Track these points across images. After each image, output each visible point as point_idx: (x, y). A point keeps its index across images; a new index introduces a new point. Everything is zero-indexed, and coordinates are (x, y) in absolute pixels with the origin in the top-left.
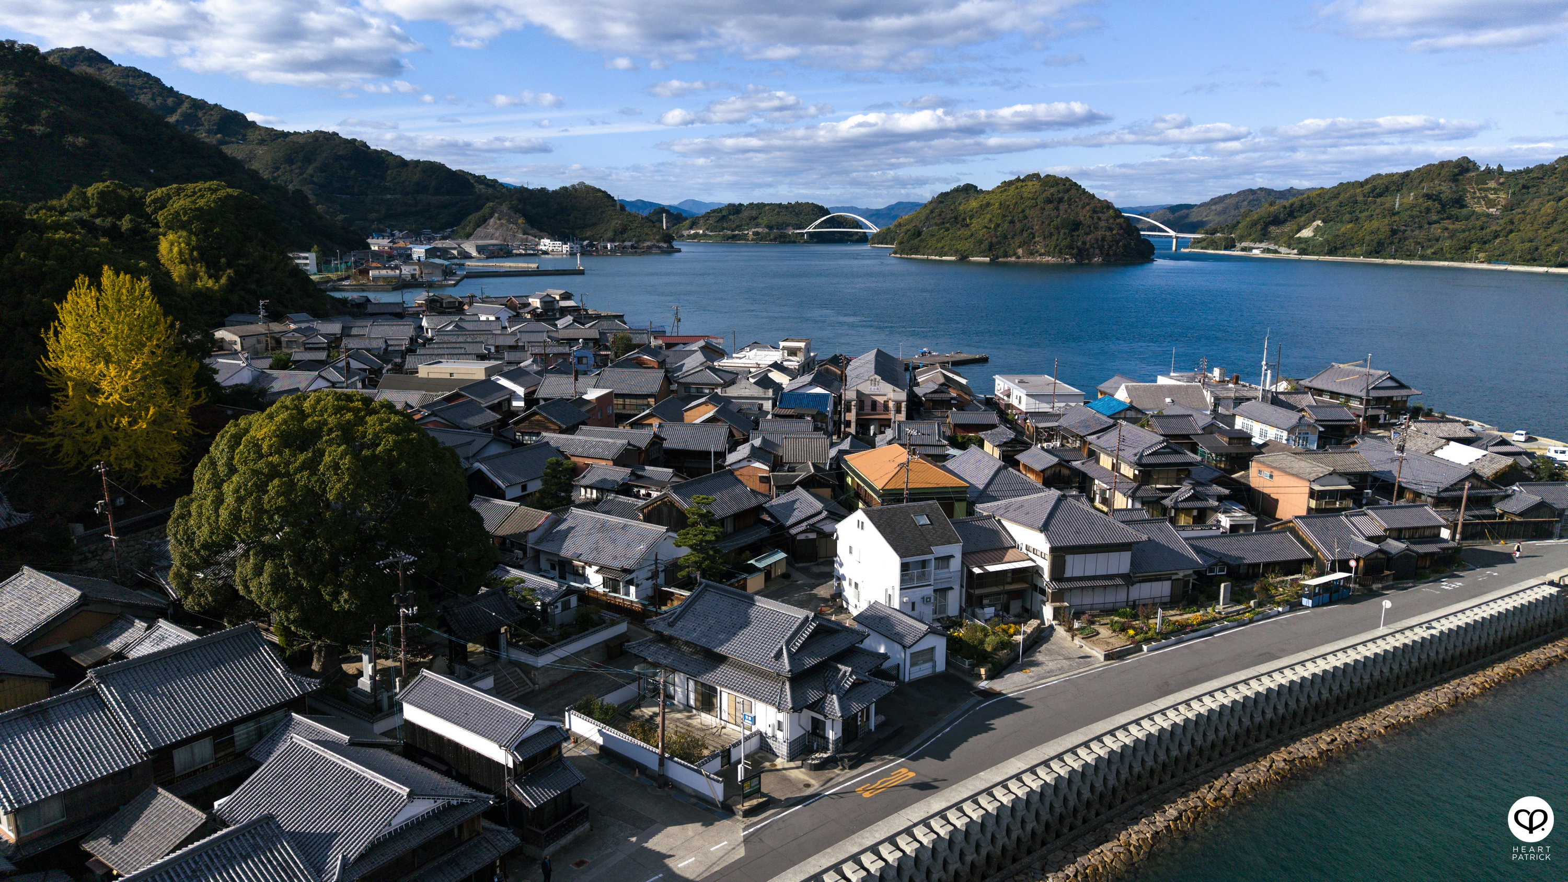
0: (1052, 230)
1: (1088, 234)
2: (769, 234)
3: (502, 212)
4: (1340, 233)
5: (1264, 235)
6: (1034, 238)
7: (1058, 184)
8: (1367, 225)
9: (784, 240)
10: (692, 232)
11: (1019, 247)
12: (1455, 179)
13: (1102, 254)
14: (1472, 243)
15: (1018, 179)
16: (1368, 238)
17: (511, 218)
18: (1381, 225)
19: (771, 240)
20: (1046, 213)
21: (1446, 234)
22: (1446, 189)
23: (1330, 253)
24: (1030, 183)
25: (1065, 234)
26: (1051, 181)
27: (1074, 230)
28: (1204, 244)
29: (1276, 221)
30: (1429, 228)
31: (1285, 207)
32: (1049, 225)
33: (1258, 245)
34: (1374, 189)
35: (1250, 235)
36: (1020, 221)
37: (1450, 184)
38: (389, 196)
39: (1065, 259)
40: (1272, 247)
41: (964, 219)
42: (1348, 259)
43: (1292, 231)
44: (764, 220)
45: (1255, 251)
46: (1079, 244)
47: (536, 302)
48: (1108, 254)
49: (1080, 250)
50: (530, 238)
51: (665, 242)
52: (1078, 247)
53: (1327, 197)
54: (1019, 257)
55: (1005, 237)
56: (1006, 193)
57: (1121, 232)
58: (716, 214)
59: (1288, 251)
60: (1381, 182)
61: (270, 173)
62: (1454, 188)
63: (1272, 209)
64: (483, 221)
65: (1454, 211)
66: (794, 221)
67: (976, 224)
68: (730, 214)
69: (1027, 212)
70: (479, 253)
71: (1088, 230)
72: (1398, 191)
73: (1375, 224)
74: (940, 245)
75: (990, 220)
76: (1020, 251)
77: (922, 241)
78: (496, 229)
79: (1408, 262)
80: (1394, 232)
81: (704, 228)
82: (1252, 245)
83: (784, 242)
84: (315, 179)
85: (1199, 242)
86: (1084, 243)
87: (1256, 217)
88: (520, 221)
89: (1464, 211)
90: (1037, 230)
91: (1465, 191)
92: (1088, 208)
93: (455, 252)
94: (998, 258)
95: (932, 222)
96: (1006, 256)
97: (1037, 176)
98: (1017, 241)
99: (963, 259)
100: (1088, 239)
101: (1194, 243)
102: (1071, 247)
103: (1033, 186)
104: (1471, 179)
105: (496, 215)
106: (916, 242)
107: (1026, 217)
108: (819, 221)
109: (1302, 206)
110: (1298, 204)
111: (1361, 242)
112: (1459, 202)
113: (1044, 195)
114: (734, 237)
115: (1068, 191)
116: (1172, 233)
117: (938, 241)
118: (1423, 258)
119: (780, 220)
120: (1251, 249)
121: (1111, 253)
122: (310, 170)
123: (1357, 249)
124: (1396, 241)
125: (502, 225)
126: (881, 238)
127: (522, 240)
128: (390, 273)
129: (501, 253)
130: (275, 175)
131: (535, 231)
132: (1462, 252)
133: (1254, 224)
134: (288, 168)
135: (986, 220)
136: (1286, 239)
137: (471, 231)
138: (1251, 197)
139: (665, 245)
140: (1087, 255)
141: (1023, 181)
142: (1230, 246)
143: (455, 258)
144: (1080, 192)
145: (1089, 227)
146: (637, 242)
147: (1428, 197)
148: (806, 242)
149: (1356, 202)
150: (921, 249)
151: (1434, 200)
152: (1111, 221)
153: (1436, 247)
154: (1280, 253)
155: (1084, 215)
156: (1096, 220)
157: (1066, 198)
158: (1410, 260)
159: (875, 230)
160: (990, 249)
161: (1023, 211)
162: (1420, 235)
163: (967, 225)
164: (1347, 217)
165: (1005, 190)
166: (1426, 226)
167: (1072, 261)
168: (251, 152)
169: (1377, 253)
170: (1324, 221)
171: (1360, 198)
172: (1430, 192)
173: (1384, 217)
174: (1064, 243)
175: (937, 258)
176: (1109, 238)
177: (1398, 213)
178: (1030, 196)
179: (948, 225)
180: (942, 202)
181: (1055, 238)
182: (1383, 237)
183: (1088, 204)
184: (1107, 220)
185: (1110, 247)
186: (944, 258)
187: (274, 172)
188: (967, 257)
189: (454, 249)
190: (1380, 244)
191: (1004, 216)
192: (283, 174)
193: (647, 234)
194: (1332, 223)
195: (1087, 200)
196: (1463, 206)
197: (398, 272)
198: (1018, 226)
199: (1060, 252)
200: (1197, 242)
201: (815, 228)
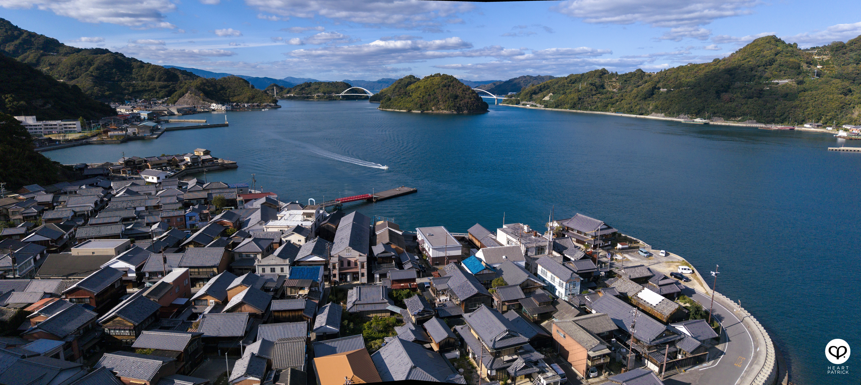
0: (446, 99)
1: (461, 101)
2: (324, 96)
3: (192, 90)
4: (560, 99)
5: (531, 99)
6: (439, 102)
7: (448, 78)
8: (569, 96)
9: (331, 99)
10: (288, 95)
11: (433, 106)
12: (600, 77)
13: (467, 109)
14: (608, 104)
15: (431, 76)
16: (570, 101)
17: (196, 93)
18: (574, 96)
19: (325, 99)
20: (444, 91)
21: (599, 100)
22: (597, 81)
23: (556, 107)
24: (436, 78)
25: (452, 100)
26: (446, 77)
27: (455, 99)
28: (508, 102)
29: (535, 93)
30: (592, 97)
31: (538, 87)
32: (445, 96)
33: (528, 103)
34: (571, 80)
35: (525, 98)
36: (433, 95)
37: (599, 79)
38: (134, 82)
39: (452, 112)
40: (534, 104)
41: (409, 93)
42: (563, 110)
43: (541, 97)
44: (321, 90)
45: (528, 106)
46: (458, 105)
47: (188, 159)
48: (470, 109)
49: (458, 108)
50: (206, 103)
51: (273, 103)
52: (457, 107)
53: (553, 83)
54: (433, 111)
55: (427, 102)
56: (426, 82)
57: (475, 99)
58: (299, 87)
59: (540, 106)
60: (573, 77)
61: (69, 70)
62: (601, 81)
63: (533, 88)
64: (182, 95)
65: (601, 90)
66: (335, 90)
67: (414, 95)
68: (306, 87)
69: (436, 91)
70: (179, 112)
71: (461, 99)
72: (580, 81)
73: (572, 95)
74: (399, 105)
75: (420, 94)
76: (433, 108)
77: (391, 102)
78: (189, 99)
79: (585, 112)
80: (580, 99)
81: (294, 93)
82: (526, 103)
83: (331, 100)
84: (93, 74)
85: (506, 101)
86: (460, 104)
87: (527, 91)
88: (201, 95)
89: (605, 90)
90: (440, 99)
91: (604, 81)
92: (461, 89)
93: (166, 112)
94: (424, 111)
95: (395, 94)
96: (427, 110)
97: (439, 74)
98: (432, 103)
99: (409, 111)
100: (461, 103)
101: (504, 101)
102: (454, 106)
103: (438, 79)
104: (606, 77)
105: (189, 92)
106: (388, 103)
107: (435, 93)
108: (346, 90)
109: (544, 87)
110: (543, 86)
111: (568, 103)
112: (602, 87)
113: (442, 83)
114: (308, 98)
115: (452, 81)
116: (495, 97)
117: (398, 103)
118: (591, 110)
119: (329, 90)
120: (526, 105)
121: (471, 109)
122: (91, 69)
123: (566, 106)
124: (580, 102)
125: (192, 97)
126: (374, 99)
127: (202, 104)
128: (120, 133)
129: (190, 112)
130: (72, 71)
131: (209, 99)
132: (605, 108)
133: (527, 94)
134: (79, 68)
135: (418, 94)
136: (539, 101)
137: (177, 99)
138: (524, 79)
139: (273, 105)
140: (461, 110)
141: (433, 76)
142: (518, 103)
143: (166, 115)
144: (457, 82)
145: (462, 97)
146: (260, 103)
147: (591, 84)
148: (341, 100)
149: (565, 86)
150: (391, 106)
151: (594, 86)
152: (470, 95)
153: (595, 106)
154: (537, 107)
155: (459, 92)
156: (464, 95)
157: (451, 85)
158: (586, 111)
159: (371, 94)
160: (421, 107)
161: (434, 90)
162: (589, 100)
163: (411, 96)
164: (562, 92)
165: (426, 81)
166: (591, 96)
167: (455, 113)
168: (59, 60)
169: (574, 107)
170: (553, 93)
171: (566, 84)
172: (592, 82)
173: (576, 93)
174: (451, 105)
175: (398, 110)
176: (470, 102)
177: (581, 91)
178: (437, 83)
179: (402, 96)
180: (400, 83)
181: (447, 102)
182: (576, 101)
183: (461, 88)
184: (469, 94)
185: (471, 106)
186: (401, 111)
187: (71, 70)
188: (411, 110)
189: (166, 110)
190: (575, 104)
191: (426, 92)
192: (77, 71)
193: (264, 99)
194: (556, 94)
195: (460, 86)
196: (604, 88)
197: (124, 132)
198: (432, 97)
199: (450, 109)
200: (505, 101)
201: (345, 93)
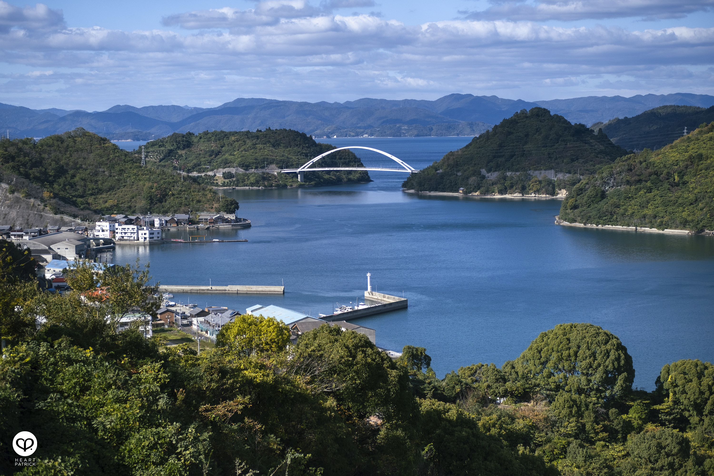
9: (270, 184)
44: (233, 156)
66: (278, 155)
83: (270, 187)
201: (310, 167)
